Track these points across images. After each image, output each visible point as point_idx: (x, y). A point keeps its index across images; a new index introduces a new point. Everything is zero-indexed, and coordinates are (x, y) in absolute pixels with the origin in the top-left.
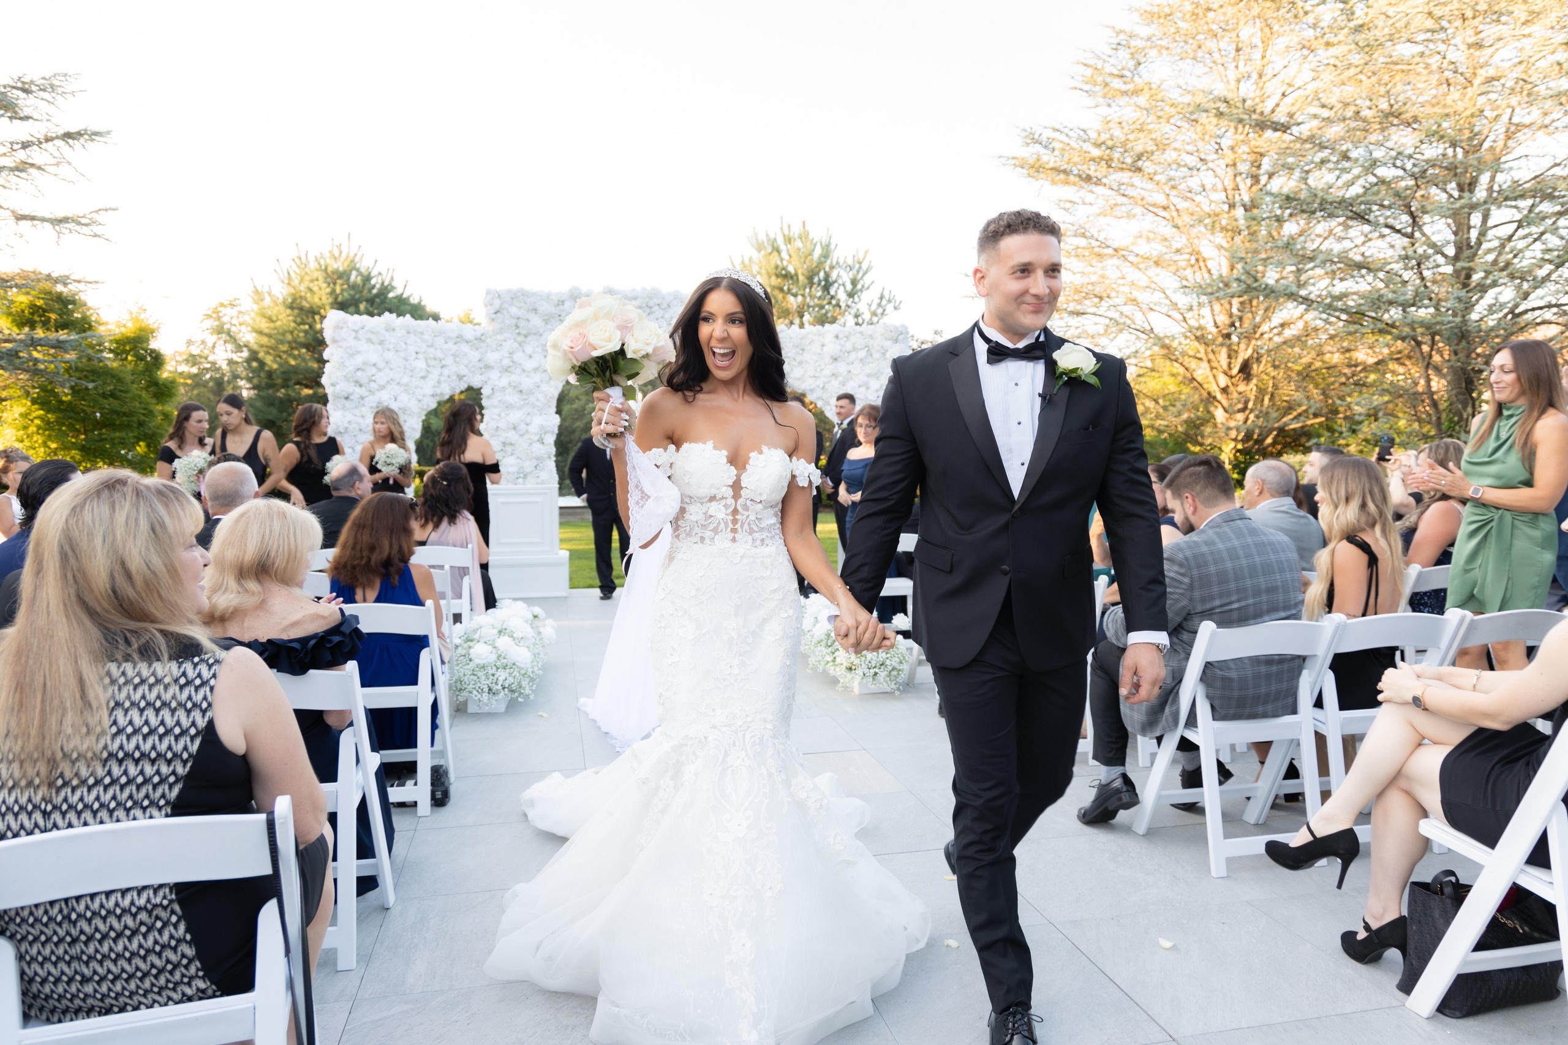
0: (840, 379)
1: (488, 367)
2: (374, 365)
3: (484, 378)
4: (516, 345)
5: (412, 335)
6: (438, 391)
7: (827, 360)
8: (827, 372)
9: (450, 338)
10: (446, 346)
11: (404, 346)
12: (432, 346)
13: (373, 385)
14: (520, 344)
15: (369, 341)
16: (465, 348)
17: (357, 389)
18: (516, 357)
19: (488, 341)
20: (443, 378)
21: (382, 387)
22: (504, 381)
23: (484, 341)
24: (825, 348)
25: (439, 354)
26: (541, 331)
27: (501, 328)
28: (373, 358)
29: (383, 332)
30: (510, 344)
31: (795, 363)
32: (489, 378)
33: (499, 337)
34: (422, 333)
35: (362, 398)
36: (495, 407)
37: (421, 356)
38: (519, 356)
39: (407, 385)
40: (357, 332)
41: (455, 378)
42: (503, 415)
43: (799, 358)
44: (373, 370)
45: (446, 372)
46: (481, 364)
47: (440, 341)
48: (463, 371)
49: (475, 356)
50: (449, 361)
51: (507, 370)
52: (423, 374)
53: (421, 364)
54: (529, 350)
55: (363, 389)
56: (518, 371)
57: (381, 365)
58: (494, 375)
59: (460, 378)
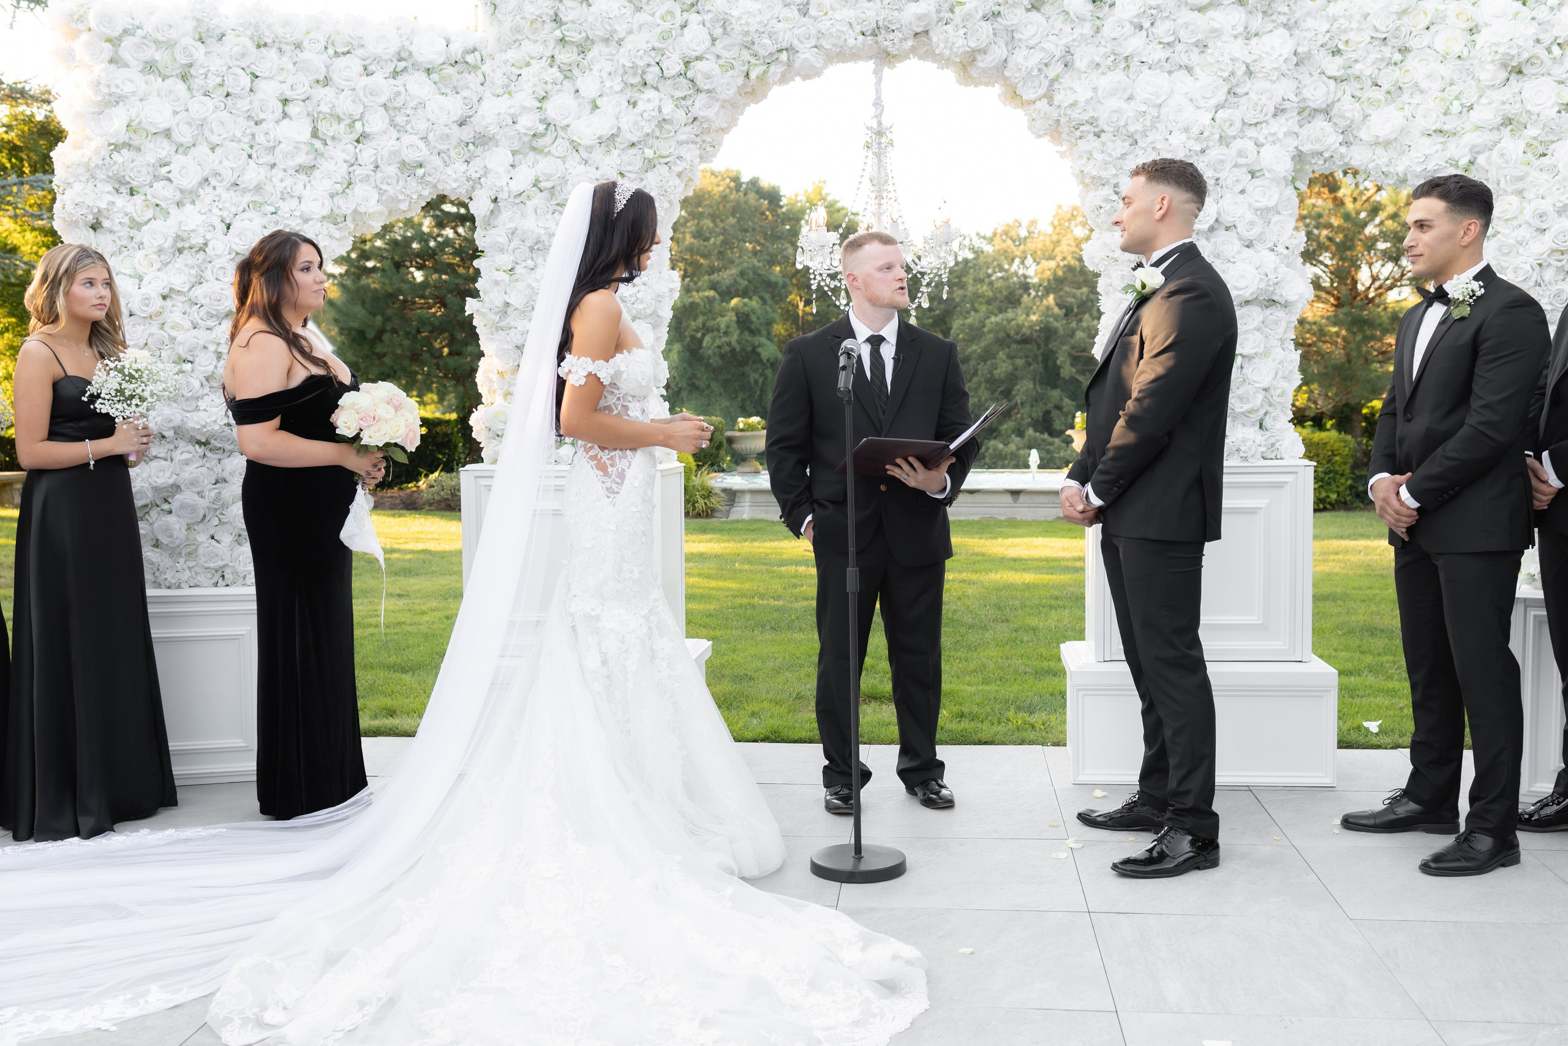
0: (1532, 131)
1: (483, 140)
2: (167, 133)
3: (474, 169)
4: (554, 73)
5: (272, 53)
6: (345, 206)
7: (1490, 73)
8: (1486, 114)
9: (377, 59)
10: (366, 80)
11: (246, 81)
12: (326, 82)
13: (163, 191)
14: (567, 73)
15: (150, 67)
16: (418, 85)
17: (122, 201)
18: (552, 109)
19: (485, 68)
20: (359, 171)
21: (186, 197)
22: (523, 178)
23: (476, 68)
24: (1481, 39)
25: (346, 105)
26: (621, 29)
27: (517, 30)
28: (158, 115)
29: (188, 41)
30: (537, 74)
31: (1377, 94)
32: (486, 171)
33: (512, 55)
34: (298, 46)
35: (136, 225)
36: (502, 250)
37: (292, 109)
38: (560, 106)
39: (258, 189)
40: (115, 42)
41: (392, 170)
42: (519, 270)
43: (1387, 78)
44: (164, 149)
45: (367, 153)
46: (467, 133)
47: (348, 69)
48: (413, 149)
49: (454, 107)
50: (377, 122)
51: (532, 144)
52: (302, 159)
53: (296, 130)
54: (588, 85)
55: (138, 199)
56: (561, 147)
57: (184, 134)
58: (497, 159)
59: (408, 168)
